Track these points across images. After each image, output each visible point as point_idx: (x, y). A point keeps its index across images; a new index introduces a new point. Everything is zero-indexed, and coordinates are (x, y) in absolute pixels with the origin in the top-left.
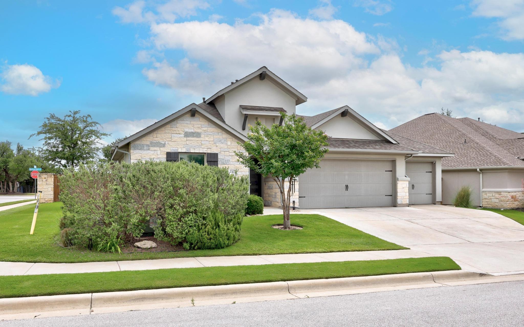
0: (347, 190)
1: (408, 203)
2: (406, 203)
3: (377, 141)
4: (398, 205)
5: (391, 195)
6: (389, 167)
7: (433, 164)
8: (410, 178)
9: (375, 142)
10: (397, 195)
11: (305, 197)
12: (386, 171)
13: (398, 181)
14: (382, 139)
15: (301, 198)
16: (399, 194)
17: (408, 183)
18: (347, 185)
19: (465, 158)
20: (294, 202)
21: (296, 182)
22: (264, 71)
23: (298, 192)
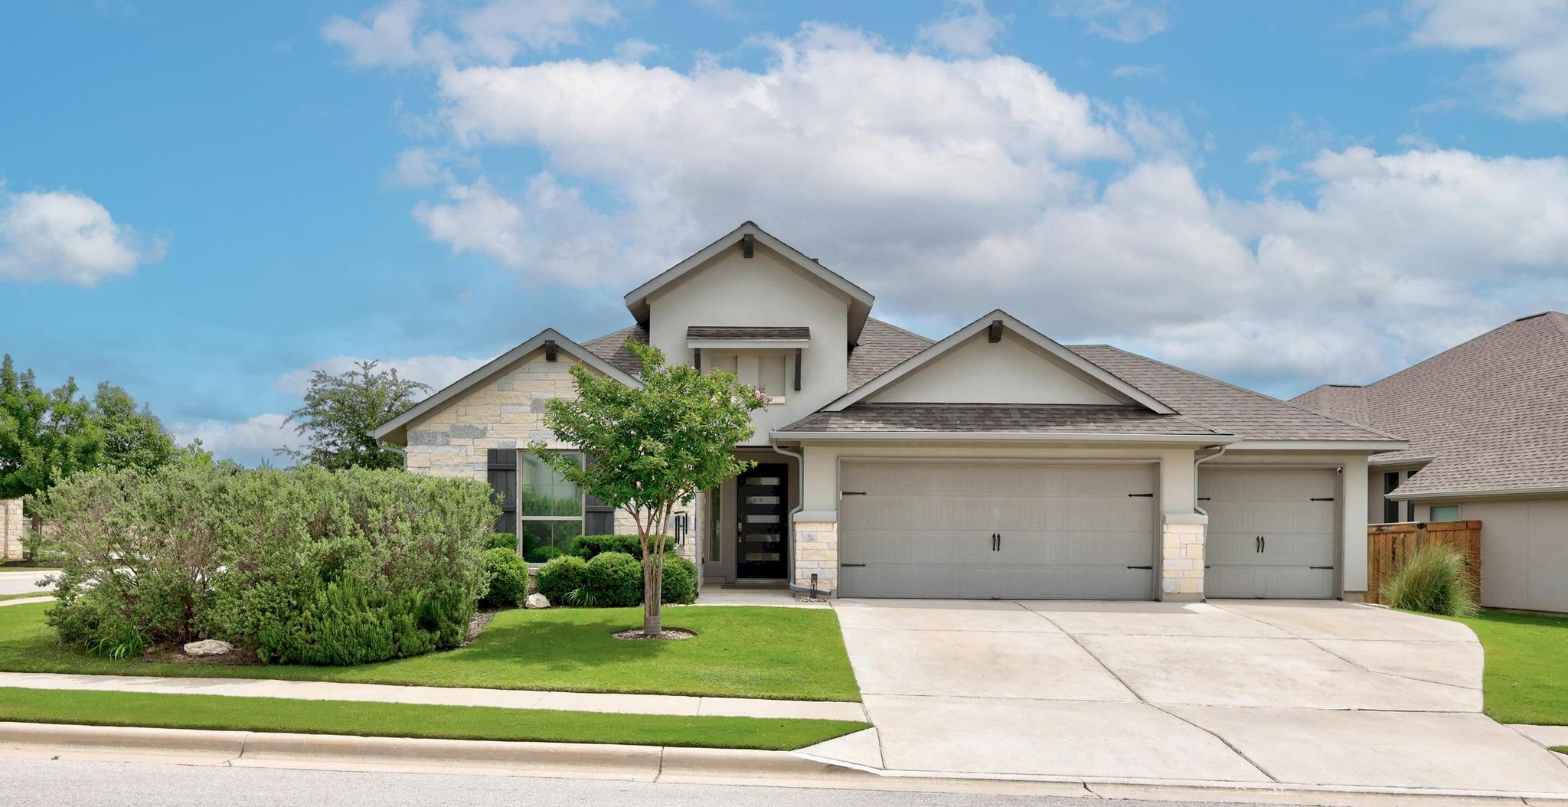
1: (1201, 590)
2: (1195, 591)
3: (1107, 408)
4: (1164, 597)
5: (1146, 565)
6: (1139, 483)
7: (1337, 474)
8: (1210, 517)
10: (1162, 566)
11: (863, 565)
12: (1130, 495)
13: (1165, 526)
14: (1120, 403)
15: (850, 568)
16: (1169, 564)
17: (1202, 532)
20: (814, 577)
21: (831, 524)
22: (749, 235)
23: (836, 552)
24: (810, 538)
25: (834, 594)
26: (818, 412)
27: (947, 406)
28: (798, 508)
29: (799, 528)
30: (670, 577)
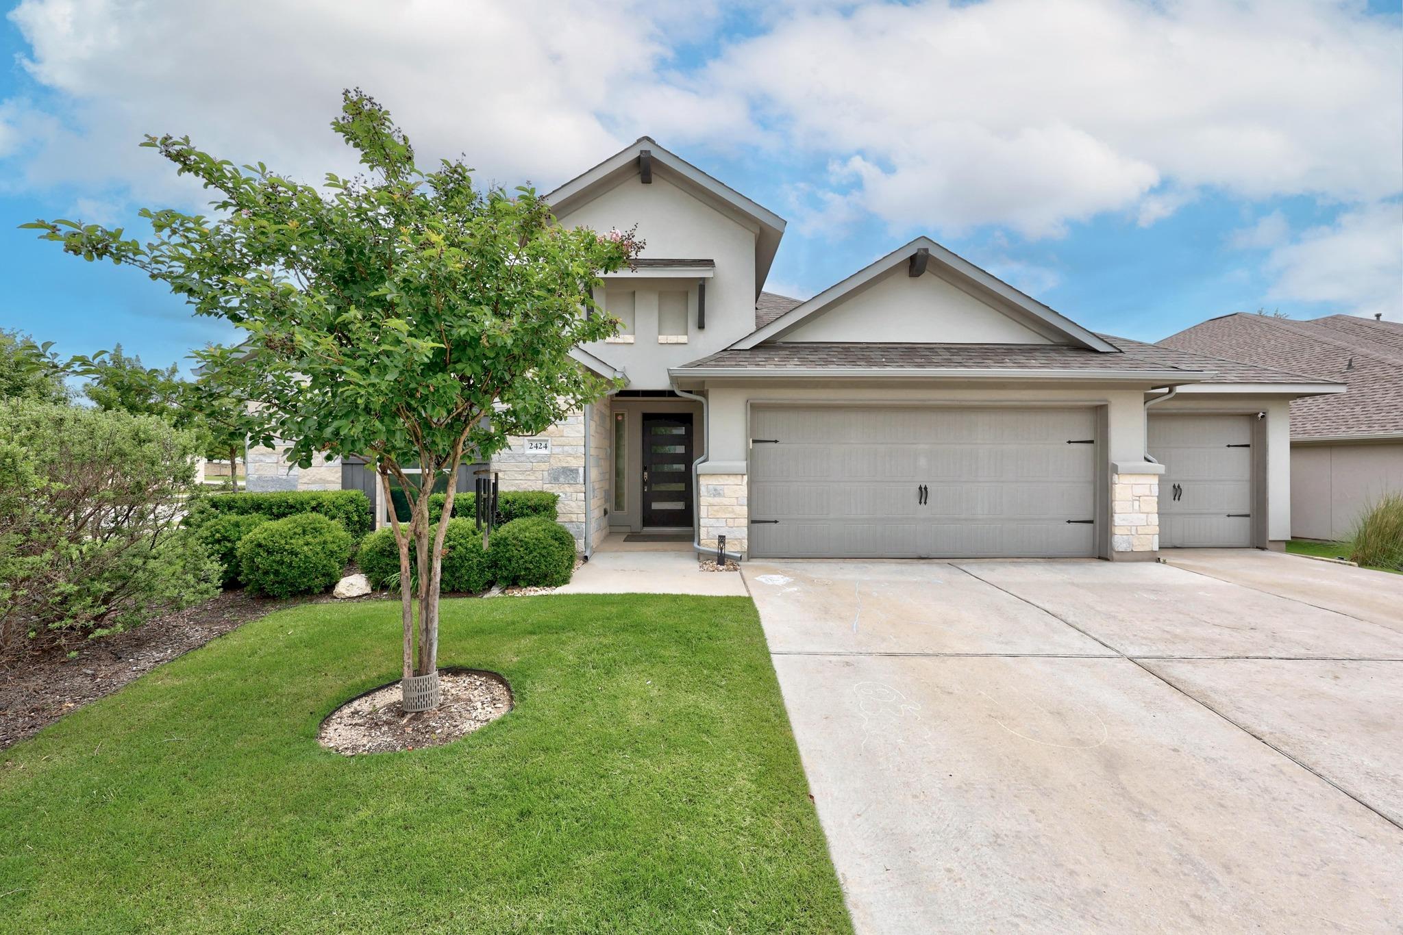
0: (923, 501)
1: (1156, 549)
2: (1148, 550)
3: (1038, 347)
4: (1115, 555)
5: (1092, 519)
6: (1081, 428)
7: (1257, 422)
8: (1163, 466)
9: (1028, 350)
10: (1112, 520)
11: (776, 522)
12: (1069, 442)
13: (1115, 477)
14: (1057, 340)
15: (761, 525)
16: (1117, 519)
17: (1155, 480)
18: (923, 487)
19: (1358, 409)
20: (722, 539)
21: (740, 477)
22: (646, 151)
23: (746, 508)
24: (717, 493)
25: (745, 556)
26: (725, 350)
27: (865, 346)
28: (702, 459)
29: (703, 481)
30: (531, 552)
